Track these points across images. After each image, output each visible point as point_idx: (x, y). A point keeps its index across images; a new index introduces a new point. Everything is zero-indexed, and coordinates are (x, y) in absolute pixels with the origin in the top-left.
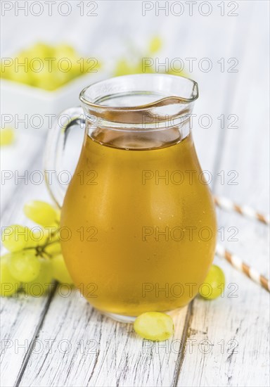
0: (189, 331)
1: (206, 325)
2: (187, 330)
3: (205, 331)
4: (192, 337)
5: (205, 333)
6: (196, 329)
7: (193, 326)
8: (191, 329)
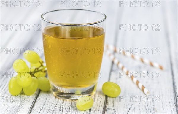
0: (106, 109)
1: (114, 107)
2: (105, 108)
3: (114, 108)
4: (107, 111)
5: (114, 110)
6: (109, 108)
7: (108, 107)
8: (107, 108)
